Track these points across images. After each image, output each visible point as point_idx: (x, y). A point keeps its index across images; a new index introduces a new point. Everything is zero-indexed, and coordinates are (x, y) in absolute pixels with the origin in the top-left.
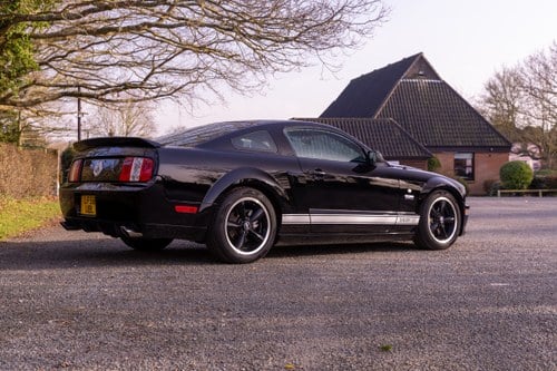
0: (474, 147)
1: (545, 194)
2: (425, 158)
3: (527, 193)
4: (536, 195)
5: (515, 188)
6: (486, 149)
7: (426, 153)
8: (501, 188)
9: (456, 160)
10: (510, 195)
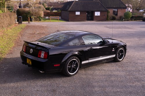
0: (118, 8)
1: (134, 20)
2: (106, 11)
3: (130, 20)
4: (132, 20)
5: (127, 18)
6: (121, 8)
7: (107, 10)
8: (124, 18)
9: (113, 11)
10: (126, 20)
